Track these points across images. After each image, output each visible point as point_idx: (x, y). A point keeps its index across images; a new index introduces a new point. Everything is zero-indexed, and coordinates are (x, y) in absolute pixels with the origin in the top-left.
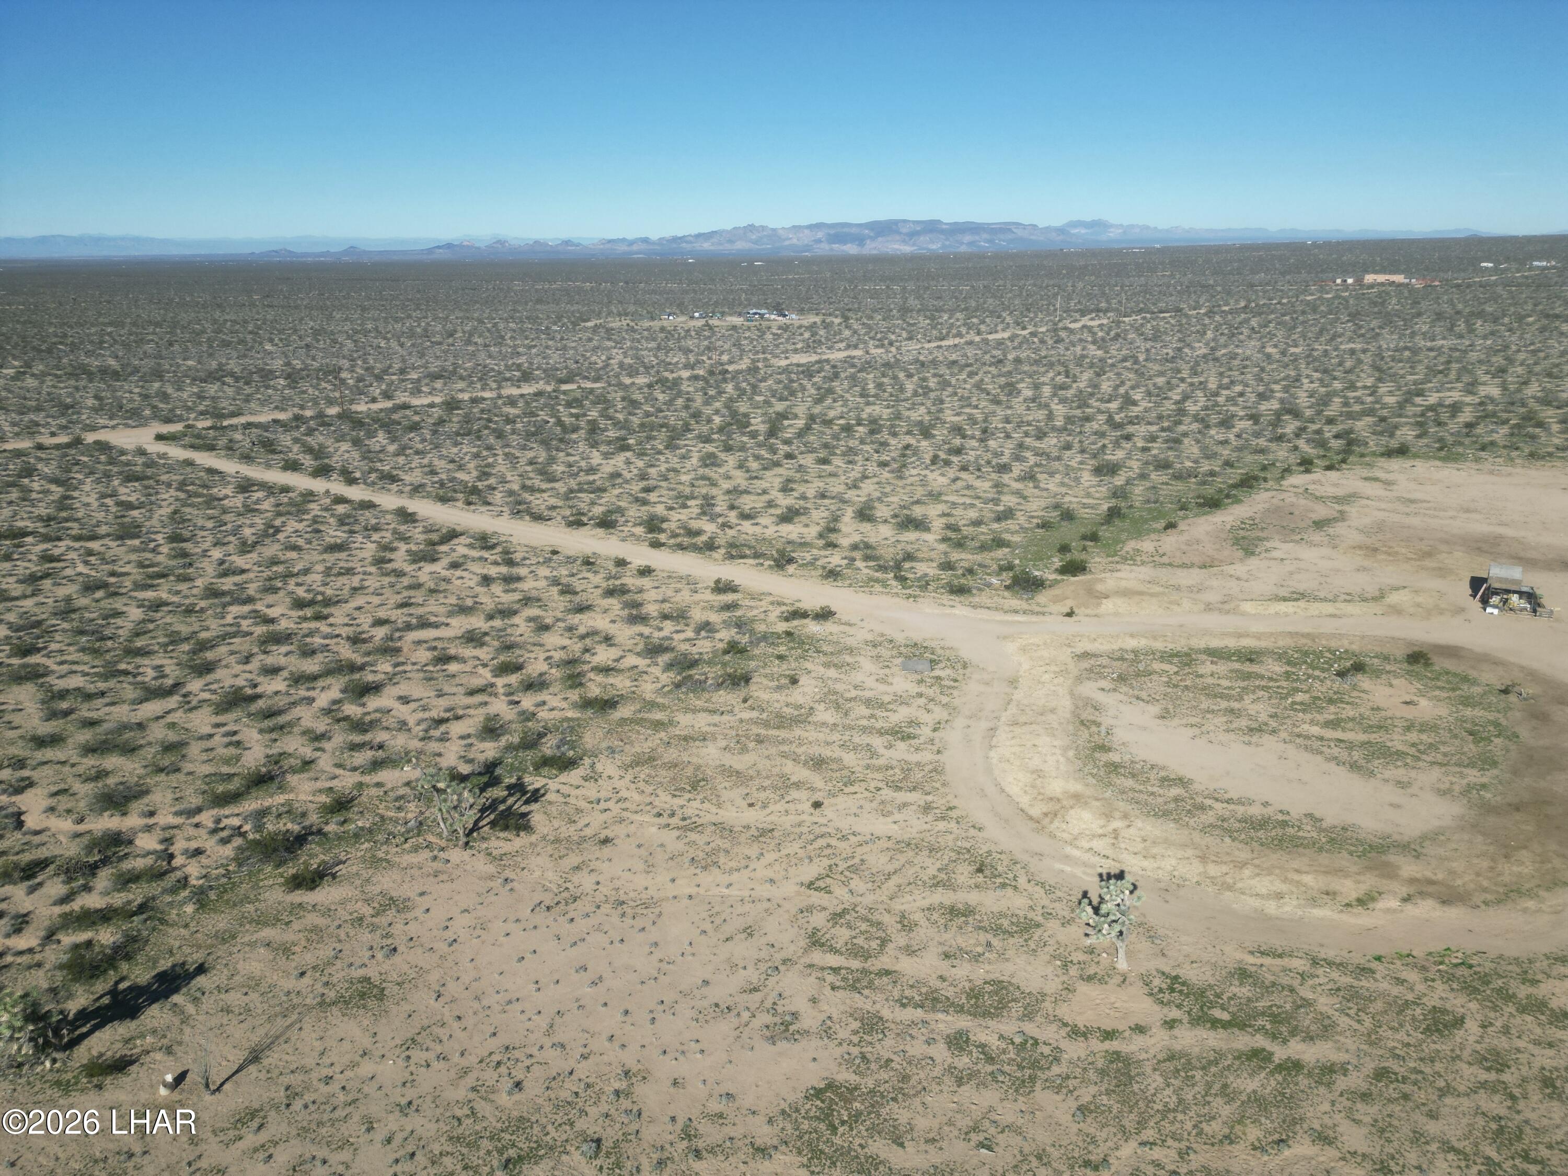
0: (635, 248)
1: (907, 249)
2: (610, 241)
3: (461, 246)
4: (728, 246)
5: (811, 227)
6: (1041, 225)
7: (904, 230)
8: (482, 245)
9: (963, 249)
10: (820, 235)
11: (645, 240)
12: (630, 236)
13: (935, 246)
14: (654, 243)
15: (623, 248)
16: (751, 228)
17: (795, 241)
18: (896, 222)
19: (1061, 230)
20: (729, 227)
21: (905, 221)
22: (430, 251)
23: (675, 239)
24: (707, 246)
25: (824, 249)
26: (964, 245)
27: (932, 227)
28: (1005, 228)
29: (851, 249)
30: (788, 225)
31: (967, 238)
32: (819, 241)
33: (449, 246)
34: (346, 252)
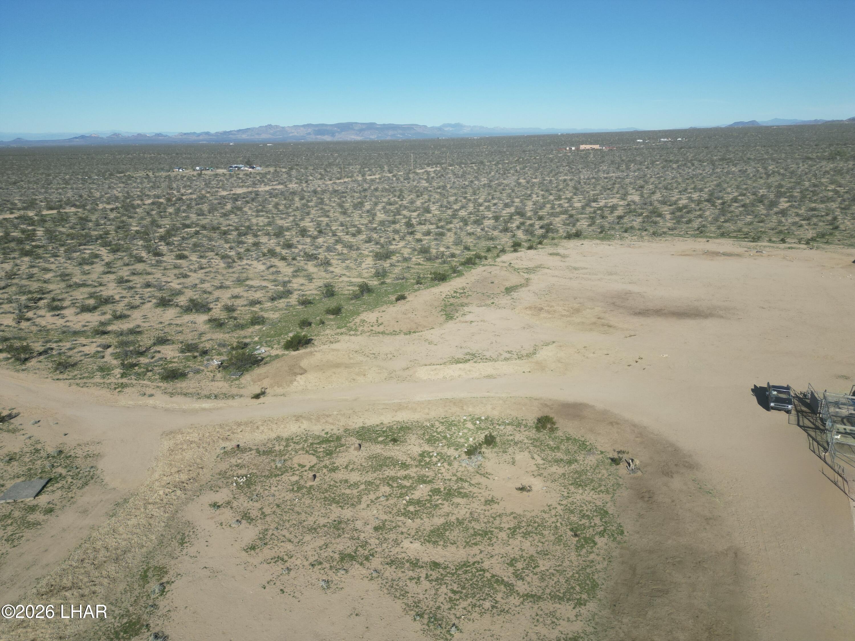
0: (201, 137)
1: (359, 138)
2: (185, 134)
3: (90, 137)
4: (257, 137)
5: (304, 126)
6: (429, 126)
7: (356, 128)
8: (104, 136)
9: (389, 138)
10: (310, 130)
11: (208, 133)
12: (198, 131)
13: (373, 137)
14: (212, 135)
15: (194, 138)
16: (270, 126)
17: (296, 134)
18: (351, 124)
19: (440, 129)
20: (257, 126)
21: (356, 123)
22: (70, 140)
23: (225, 133)
24: (244, 136)
25: (312, 138)
26: (389, 136)
27: (371, 127)
28: (410, 127)
29: (327, 138)
30: (291, 125)
31: (391, 133)
32: (309, 134)
33: (83, 137)
34: (15, 141)
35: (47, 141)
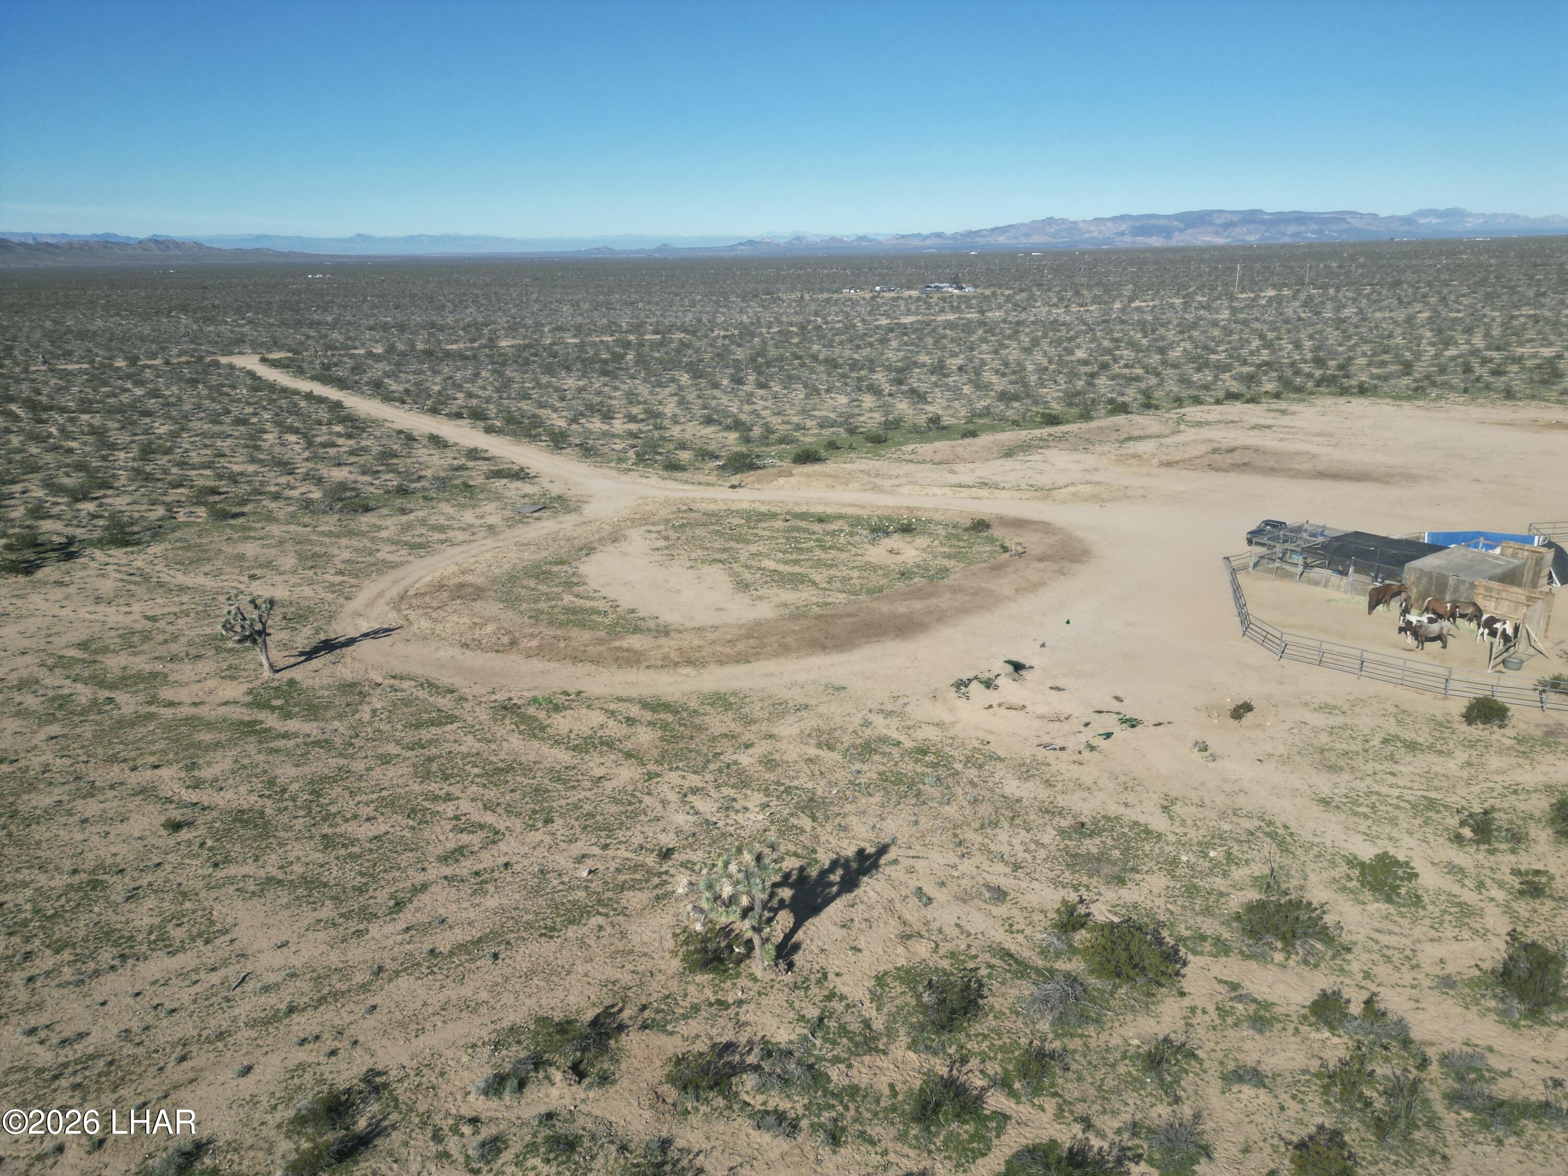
0: (928, 242)
1: (1221, 241)
4: (1024, 240)
5: (1114, 219)
6: (1382, 214)
7: (1219, 221)
9: (1287, 240)
10: (1124, 227)
11: (940, 235)
12: (925, 231)
13: (1253, 238)
14: (948, 238)
15: (917, 243)
16: (1050, 221)
17: (1096, 234)
18: (1210, 213)
19: (1407, 220)
20: (1027, 221)
21: (1221, 212)
22: (733, 247)
23: (970, 234)
24: (1001, 240)
25: (1127, 241)
26: (1287, 235)
27: (1251, 218)
28: (1338, 218)
29: (1156, 241)
30: (1089, 218)
31: (1291, 229)
32: (1122, 234)
33: (751, 242)
34: (658, 250)
35: (701, 249)
